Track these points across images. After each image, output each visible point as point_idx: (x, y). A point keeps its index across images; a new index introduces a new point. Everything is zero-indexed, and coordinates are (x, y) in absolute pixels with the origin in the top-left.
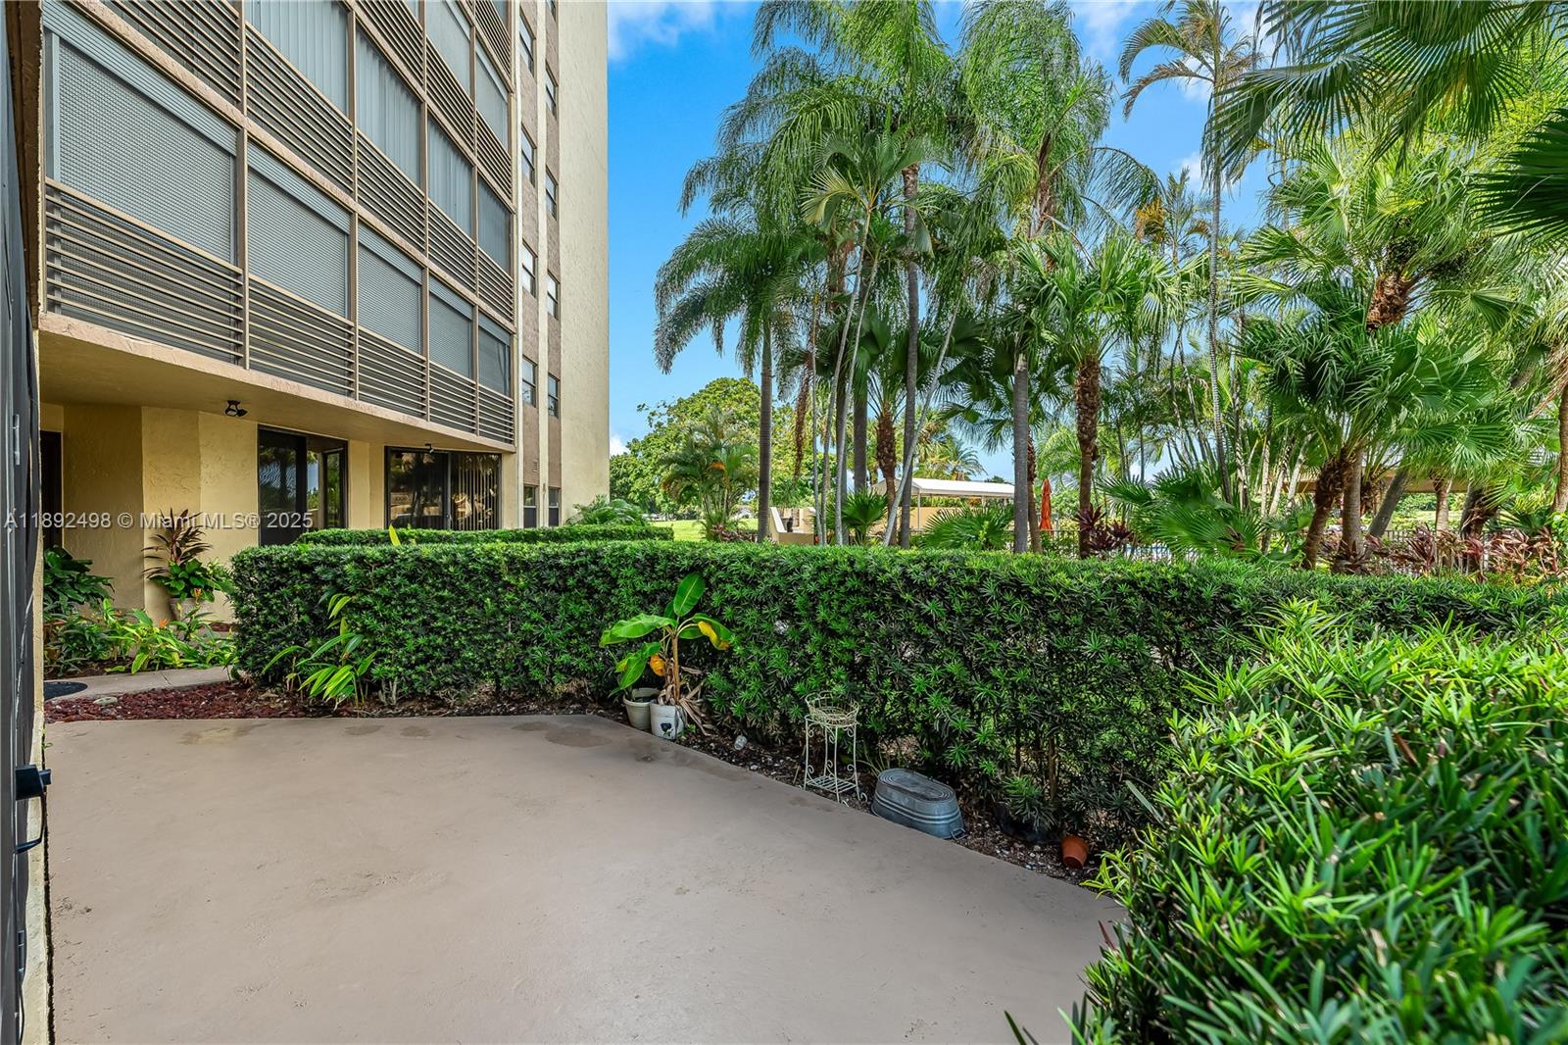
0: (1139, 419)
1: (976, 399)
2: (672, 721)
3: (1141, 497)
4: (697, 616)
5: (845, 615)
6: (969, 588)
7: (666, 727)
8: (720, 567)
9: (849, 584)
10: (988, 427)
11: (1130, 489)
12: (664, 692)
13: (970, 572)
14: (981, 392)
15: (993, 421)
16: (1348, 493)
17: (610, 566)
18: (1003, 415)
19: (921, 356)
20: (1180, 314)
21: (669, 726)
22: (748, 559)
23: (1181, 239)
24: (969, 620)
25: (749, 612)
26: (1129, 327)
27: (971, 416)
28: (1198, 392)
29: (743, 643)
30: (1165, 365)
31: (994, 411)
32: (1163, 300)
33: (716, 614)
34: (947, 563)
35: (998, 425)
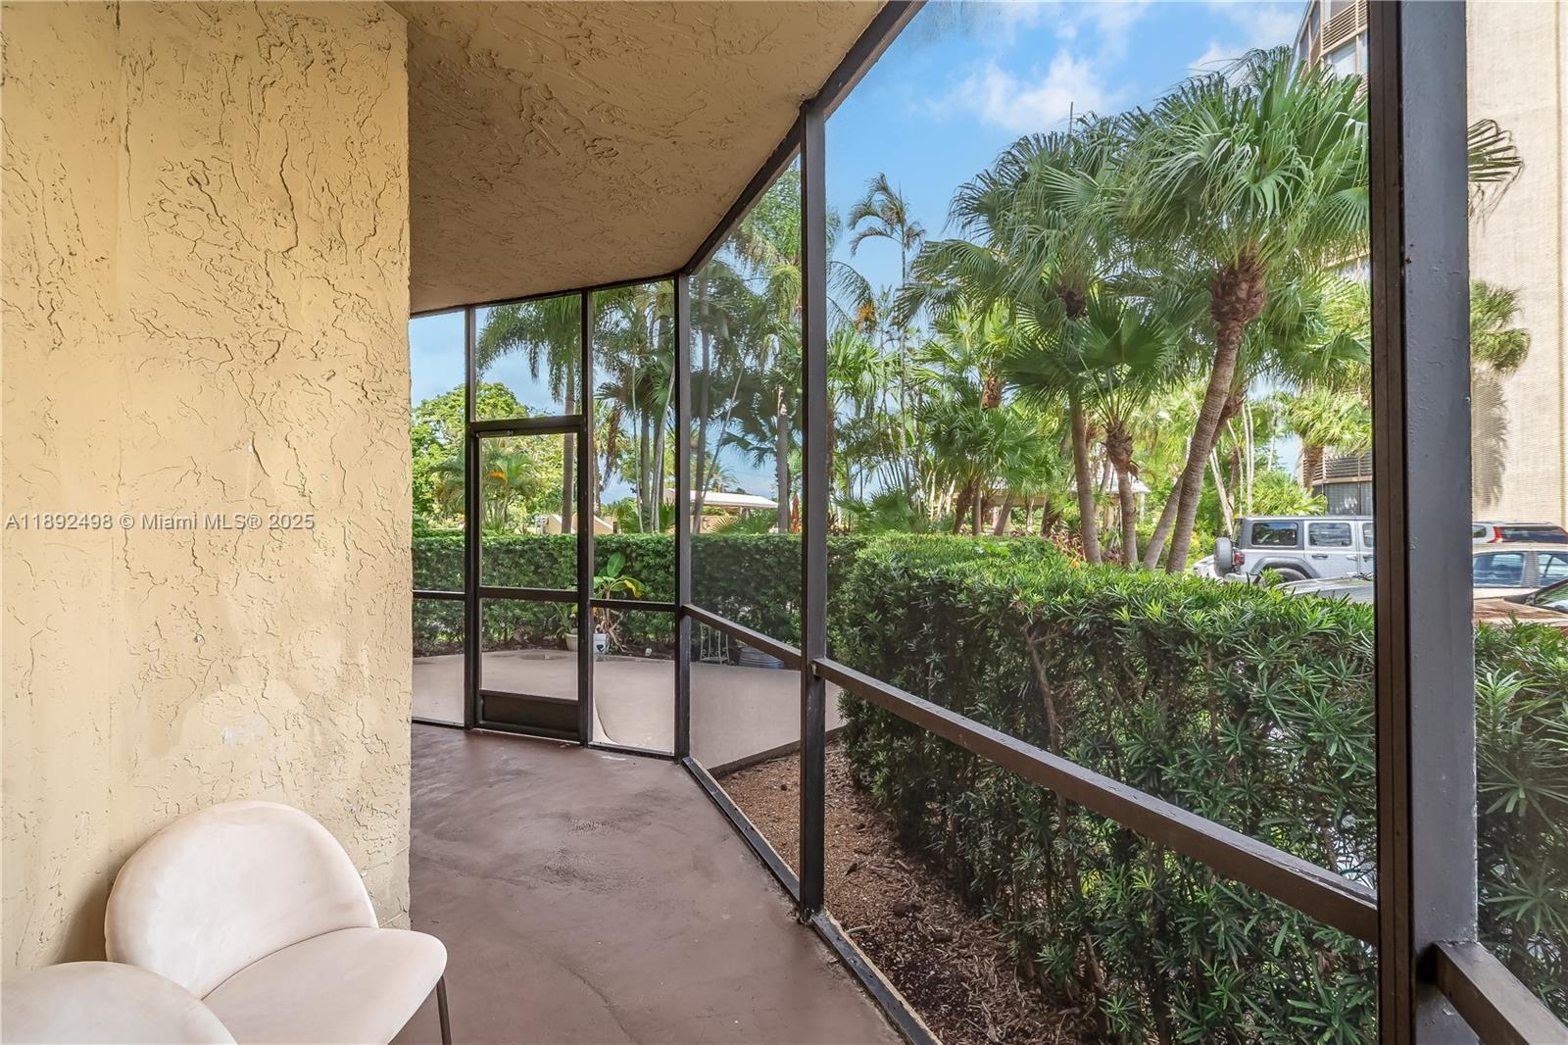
0: (858, 452)
1: (747, 432)
2: (603, 643)
3: (859, 508)
4: (623, 577)
5: (721, 569)
6: (788, 550)
7: (600, 647)
8: (640, 547)
9: (725, 552)
10: (755, 453)
11: (854, 504)
12: (598, 626)
13: (789, 542)
14: (751, 427)
15: (758, 449)
16: (975, 505)
17: (554, 550)
18: (767, 445)
19: (711, 395)
20: (884, 385)
21: (602, 646)
22: (659, 542)
23: (886, 329)
24: (789, 566)
25: (659, 572)
26: (855, 392)
27: (743, 444)
28: (896, 435)
29: (655, 590)
30: (877, 410)
31: (760, 441)
32: (874, 377)
33: (636, 575)
34: (777, 539)
35: (762, 452)
